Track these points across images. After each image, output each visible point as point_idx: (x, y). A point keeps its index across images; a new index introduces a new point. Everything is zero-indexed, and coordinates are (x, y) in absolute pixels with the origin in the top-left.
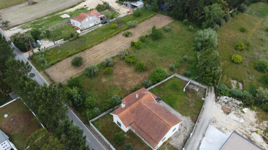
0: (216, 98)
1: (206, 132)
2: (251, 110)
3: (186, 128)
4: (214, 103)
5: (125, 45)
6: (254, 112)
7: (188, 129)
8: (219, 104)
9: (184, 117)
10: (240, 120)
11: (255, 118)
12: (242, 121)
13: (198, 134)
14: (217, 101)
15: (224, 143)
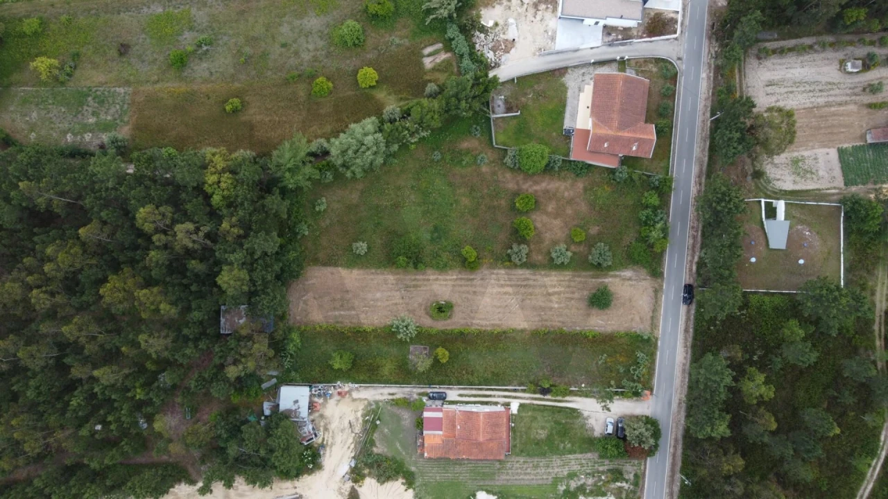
0: (494, 67)
1: (566, 51)
2: (481, 17)
3: (583, 74)
4: (502, 67)
5: (479, 282)
6: (482, 13)
7: (583, 71)
8: (502, 60)
9: (567, 85)
10: (512, 24)
11: (494, 7)
12: (511, 21)
13: (579, 57)
14: (497, 65)
15: (568, 22)
